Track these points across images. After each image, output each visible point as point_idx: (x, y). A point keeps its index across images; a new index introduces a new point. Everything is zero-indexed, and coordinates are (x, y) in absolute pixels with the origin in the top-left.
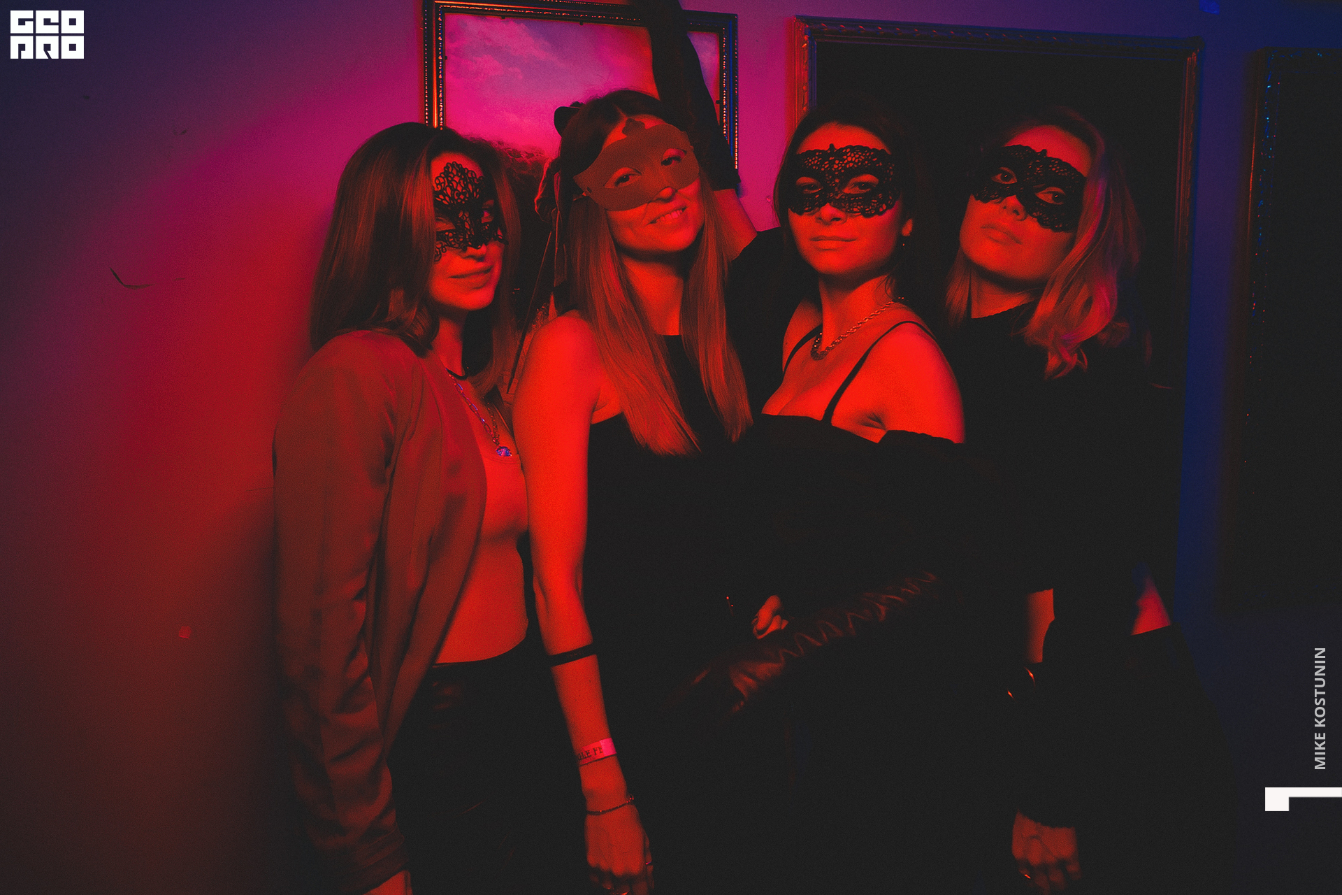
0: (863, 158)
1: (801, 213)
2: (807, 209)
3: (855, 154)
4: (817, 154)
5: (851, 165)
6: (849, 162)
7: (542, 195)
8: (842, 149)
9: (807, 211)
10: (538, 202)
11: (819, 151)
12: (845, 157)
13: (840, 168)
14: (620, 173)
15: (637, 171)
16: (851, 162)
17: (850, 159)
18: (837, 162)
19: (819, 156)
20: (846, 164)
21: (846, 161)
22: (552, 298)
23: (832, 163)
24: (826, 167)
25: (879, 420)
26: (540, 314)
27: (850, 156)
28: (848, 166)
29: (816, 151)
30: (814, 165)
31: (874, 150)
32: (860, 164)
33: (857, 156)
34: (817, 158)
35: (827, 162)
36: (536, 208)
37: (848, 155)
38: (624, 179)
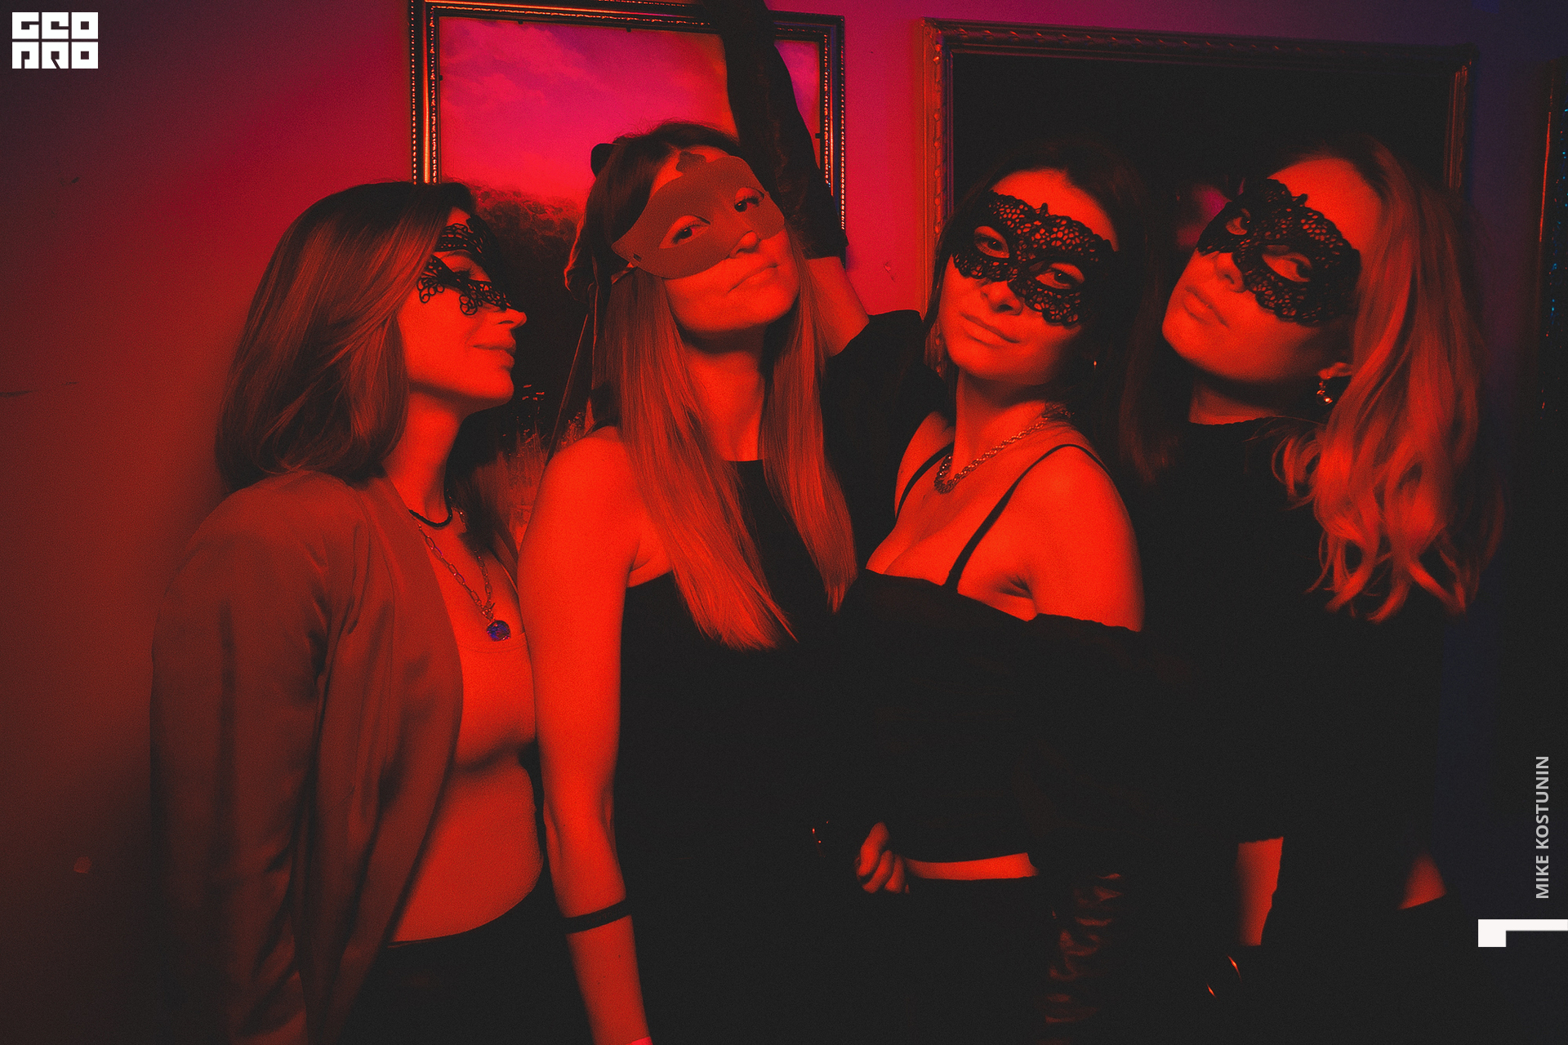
0: (1078, 242)
1: (966, 273)
2: (975, 273)
3: (1069, 233)
4: (1021, 207)
5: (1059, 243)
6: (1057, 239)
7: (574, 264)
8: (1057, 217)
9: (974, 277)
10: (568, 272)
11: (1025, 204)
12: (1055, 230)
13: (1042, 241)
14: (680, 224)
15: (704, 220)
16: (1061, 239)
17: (1060, 235)
18: (1043, 231)
19: (1022, 211)
20: (1052, 240)
21: (1053, 236)
22: (589, 405)
23: (1037, 230)
24: (1025, 231)
25: (1024, 586)
26: (572, 426)
27: (1063, 231)
28: (1053, 244)
29: (1020, 202)
30: (1010, 219)
31: (1097, 236)
32: (1070, 248)
33: (1071, 236)
34: (1018, 212)
35: (1029, 225)
36: (566, 282)
37: (1061, 229)
38: (685, 233)
